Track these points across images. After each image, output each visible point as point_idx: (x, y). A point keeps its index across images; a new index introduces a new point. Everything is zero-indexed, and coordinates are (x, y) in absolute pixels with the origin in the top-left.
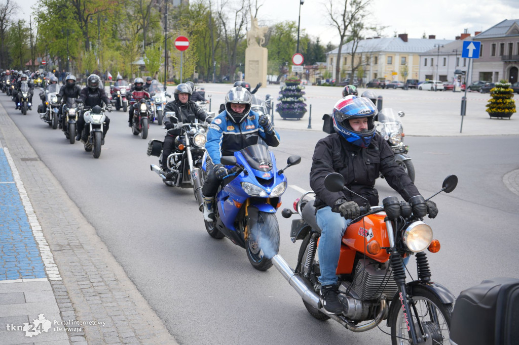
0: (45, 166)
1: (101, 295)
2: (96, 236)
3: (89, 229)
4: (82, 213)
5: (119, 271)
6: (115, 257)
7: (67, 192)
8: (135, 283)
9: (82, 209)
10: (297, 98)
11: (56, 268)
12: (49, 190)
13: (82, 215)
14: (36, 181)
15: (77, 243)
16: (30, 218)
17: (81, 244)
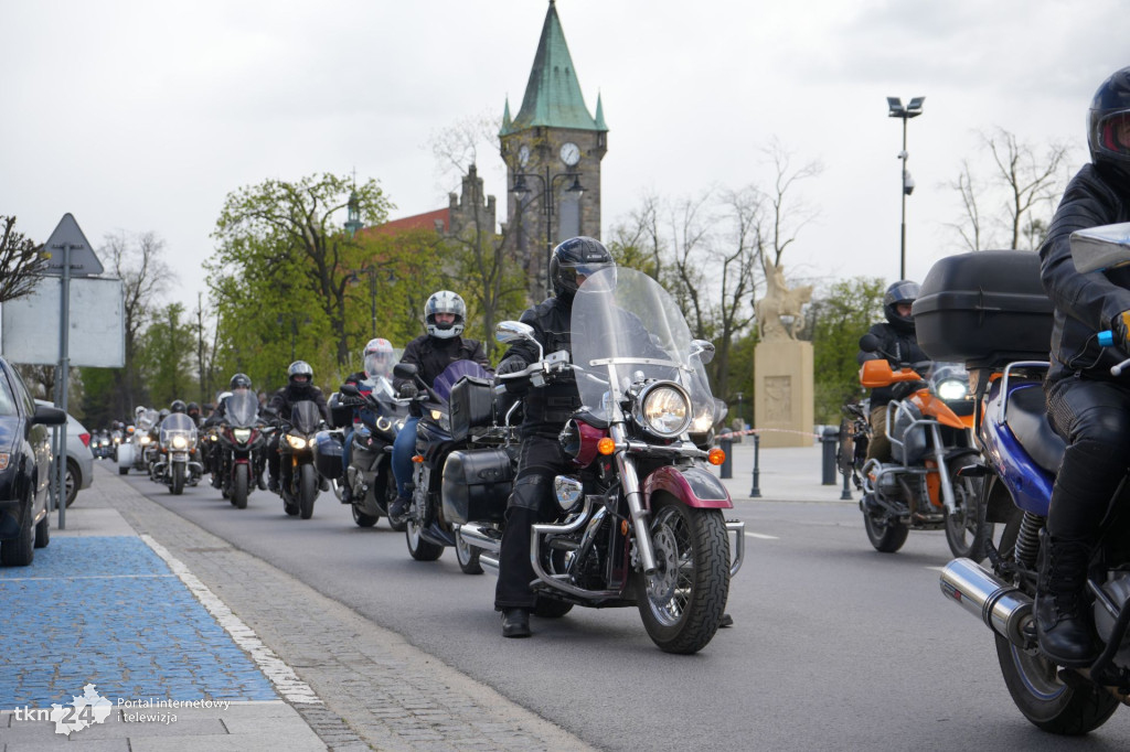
0: (251, 557)
1: (441, 728)
2: (409, 646)
3: (386, 638)
4: (363, 615)
5: (484, 694)
6: (467, 674)
7: (315, 588)
8: (535, 708)
11: (307, 687)
12: (268, 587)
13: (362, 618)
14: (230, 575)
15: (356, 656)
16: (223, 621)
17: (367, 658)
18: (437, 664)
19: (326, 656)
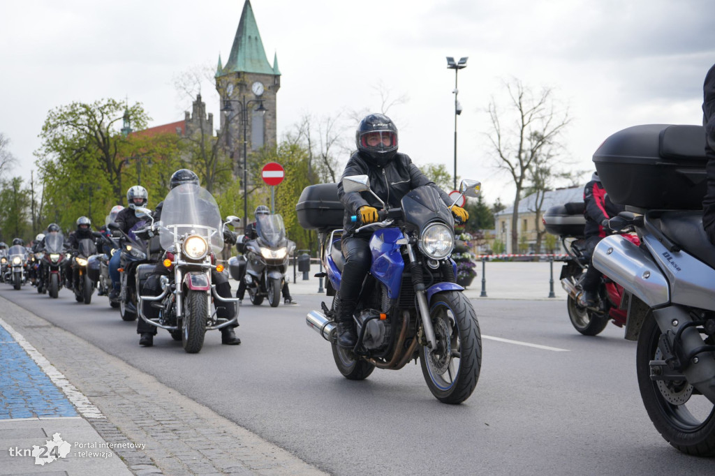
0: (63, 331)
1: (177, 432)
2: (159, 383)
3: (145, 379)
4: (132, 365)
5: (204, 411)
6: (194, 400)
7: (102, 349)
8: (234, 419)
9: (132, 362)
10: (461, 255)
11: (96, 408)
12: (73, 349)
13: (131, 367)
14: (51, 342)
15: (127, 390)
16: (45, 370)
17: (134, 391)
18: (176, 394)
19: (108, 390)
